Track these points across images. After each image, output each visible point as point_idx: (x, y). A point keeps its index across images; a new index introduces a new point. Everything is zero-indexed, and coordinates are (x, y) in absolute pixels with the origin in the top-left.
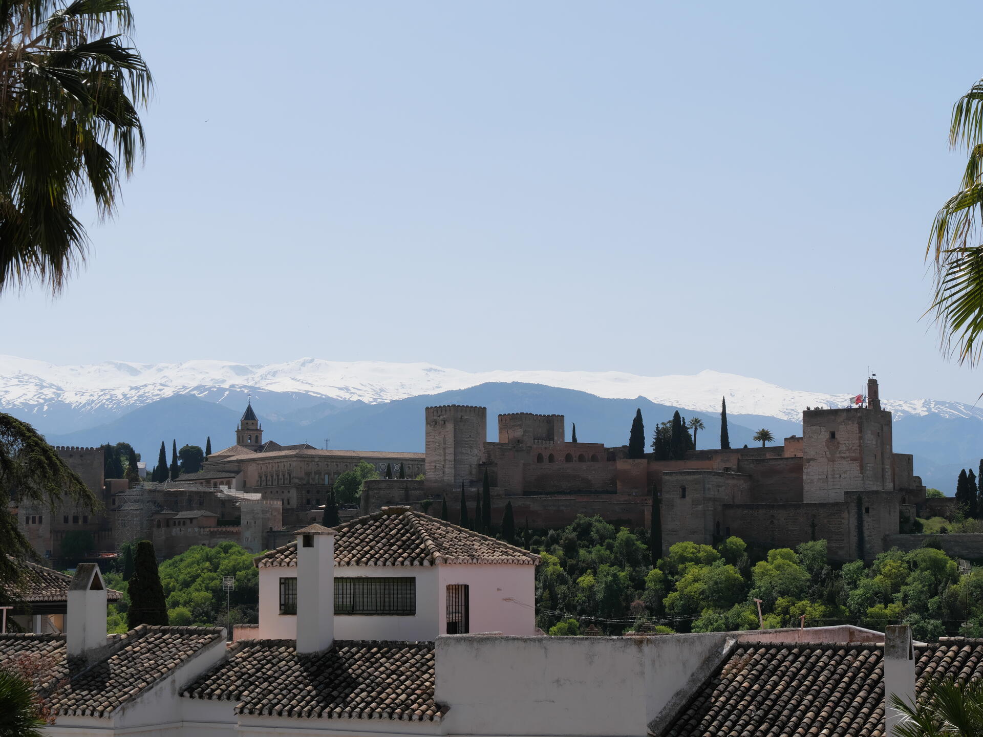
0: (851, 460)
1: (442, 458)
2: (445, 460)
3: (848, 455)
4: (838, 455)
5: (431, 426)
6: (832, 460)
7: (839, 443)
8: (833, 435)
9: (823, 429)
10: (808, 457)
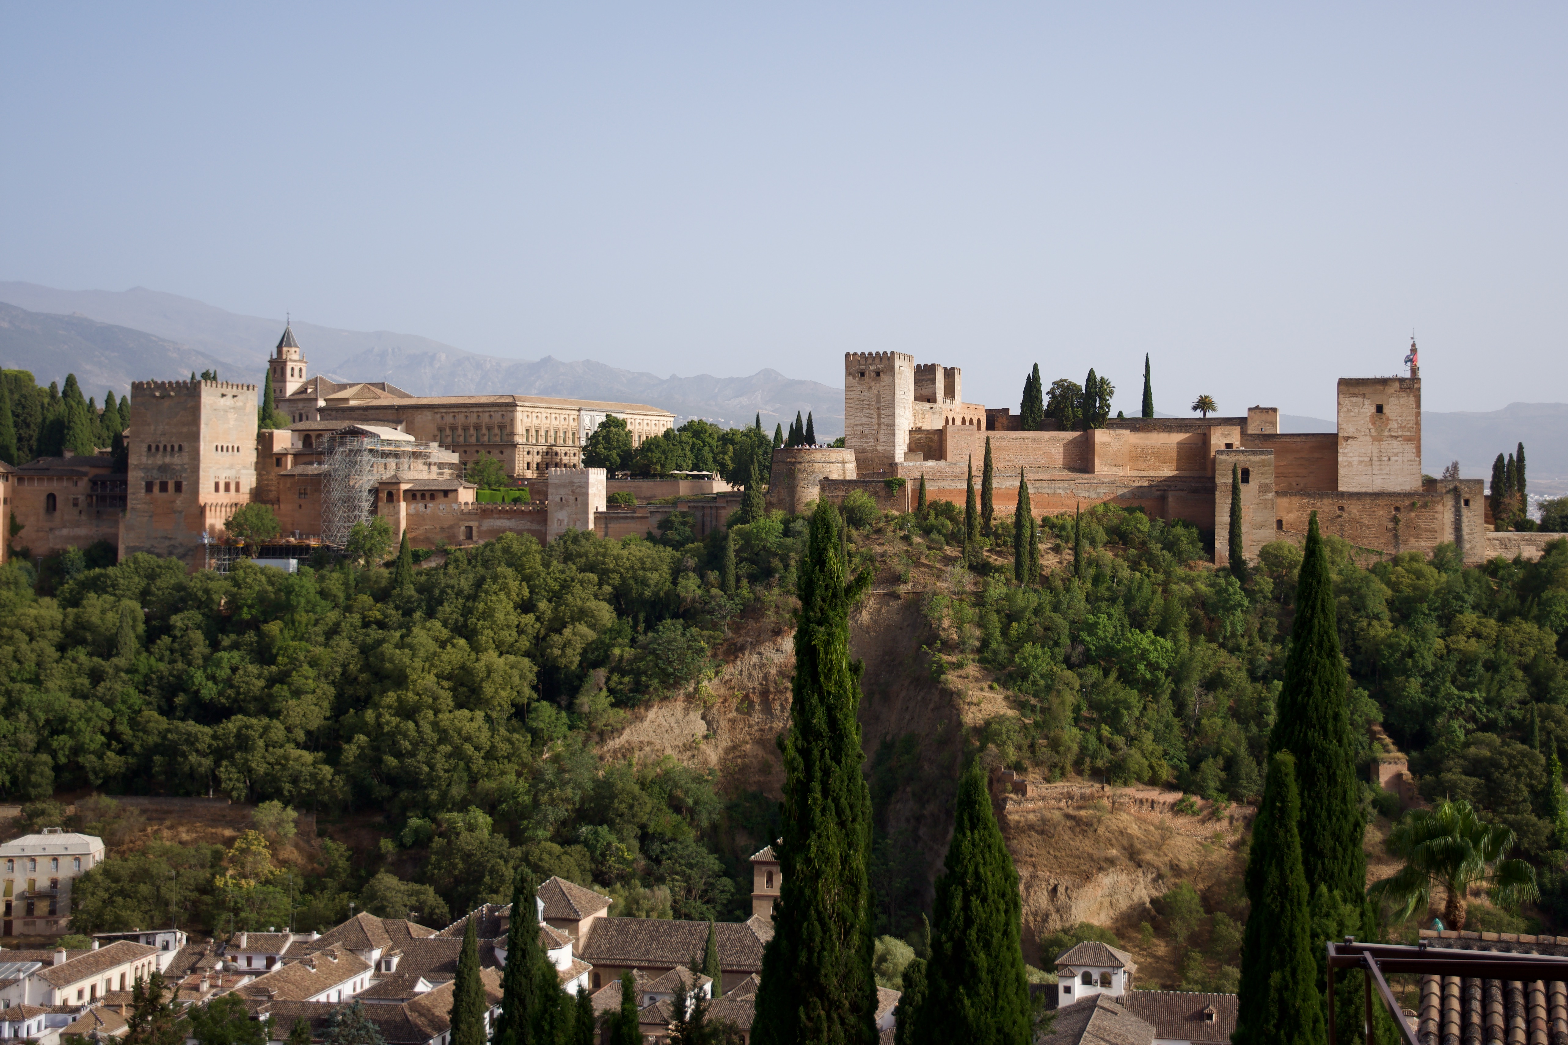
0: (1405, 440)
1: (874, 421)
2: (879, 424)
3: (1400, 433)
4: (1386, 433)
5: (854, 377)
6: (1378, 439)
7: (1388, 419)
8: (1380, 409)
9: (1367, 402)
10: (1346, 435)
